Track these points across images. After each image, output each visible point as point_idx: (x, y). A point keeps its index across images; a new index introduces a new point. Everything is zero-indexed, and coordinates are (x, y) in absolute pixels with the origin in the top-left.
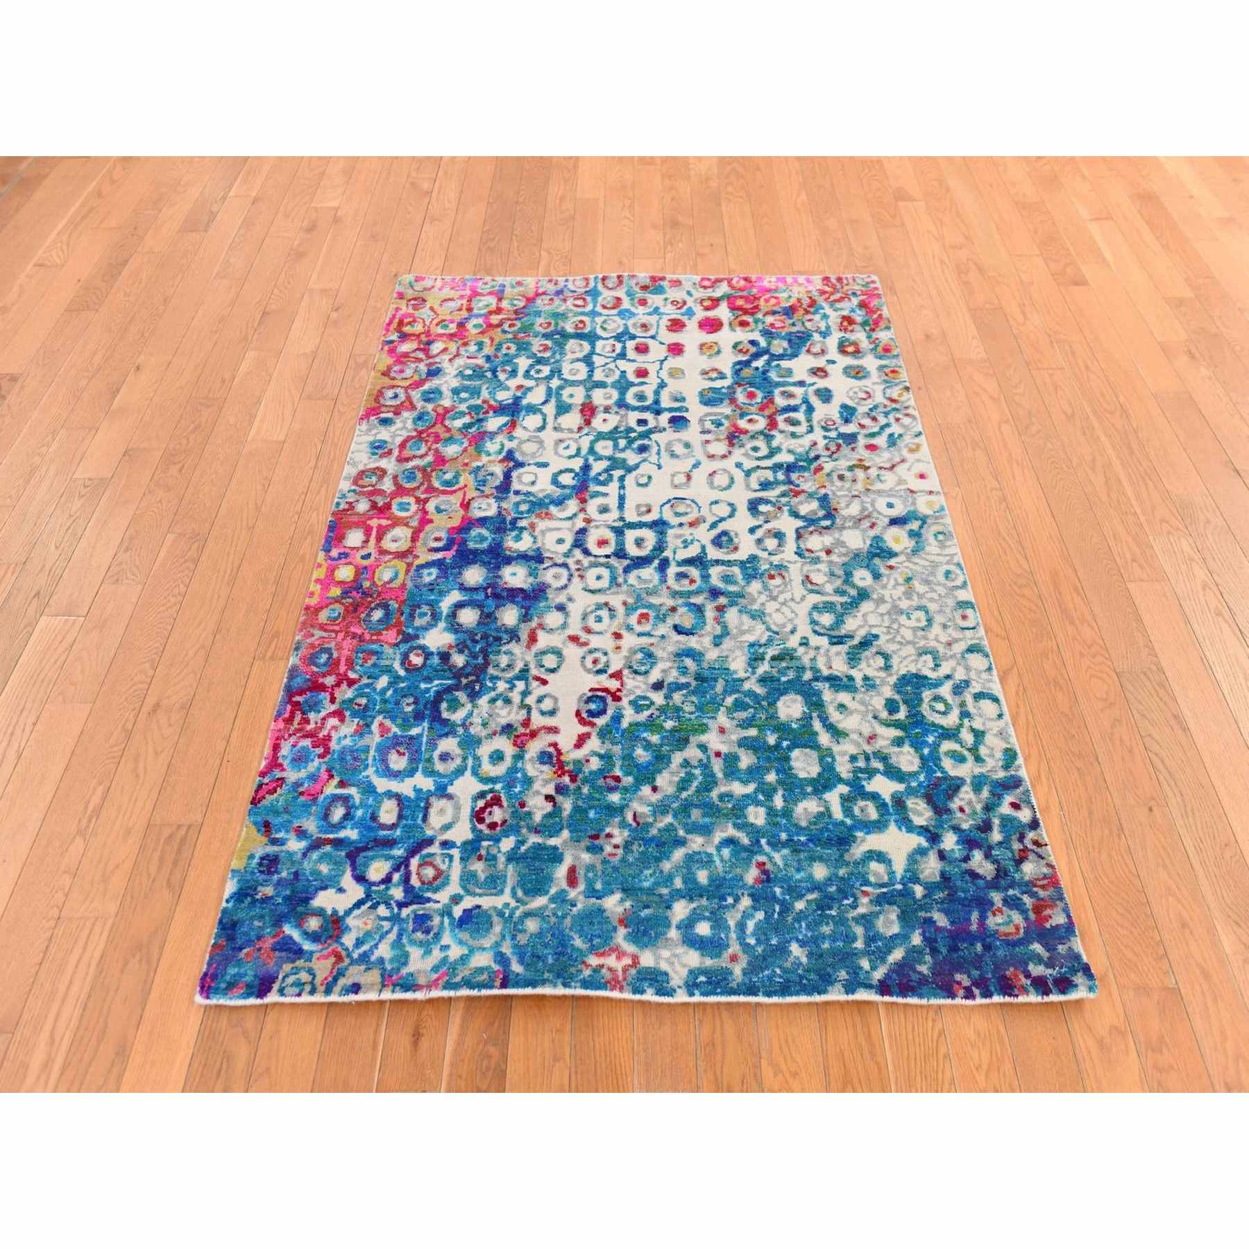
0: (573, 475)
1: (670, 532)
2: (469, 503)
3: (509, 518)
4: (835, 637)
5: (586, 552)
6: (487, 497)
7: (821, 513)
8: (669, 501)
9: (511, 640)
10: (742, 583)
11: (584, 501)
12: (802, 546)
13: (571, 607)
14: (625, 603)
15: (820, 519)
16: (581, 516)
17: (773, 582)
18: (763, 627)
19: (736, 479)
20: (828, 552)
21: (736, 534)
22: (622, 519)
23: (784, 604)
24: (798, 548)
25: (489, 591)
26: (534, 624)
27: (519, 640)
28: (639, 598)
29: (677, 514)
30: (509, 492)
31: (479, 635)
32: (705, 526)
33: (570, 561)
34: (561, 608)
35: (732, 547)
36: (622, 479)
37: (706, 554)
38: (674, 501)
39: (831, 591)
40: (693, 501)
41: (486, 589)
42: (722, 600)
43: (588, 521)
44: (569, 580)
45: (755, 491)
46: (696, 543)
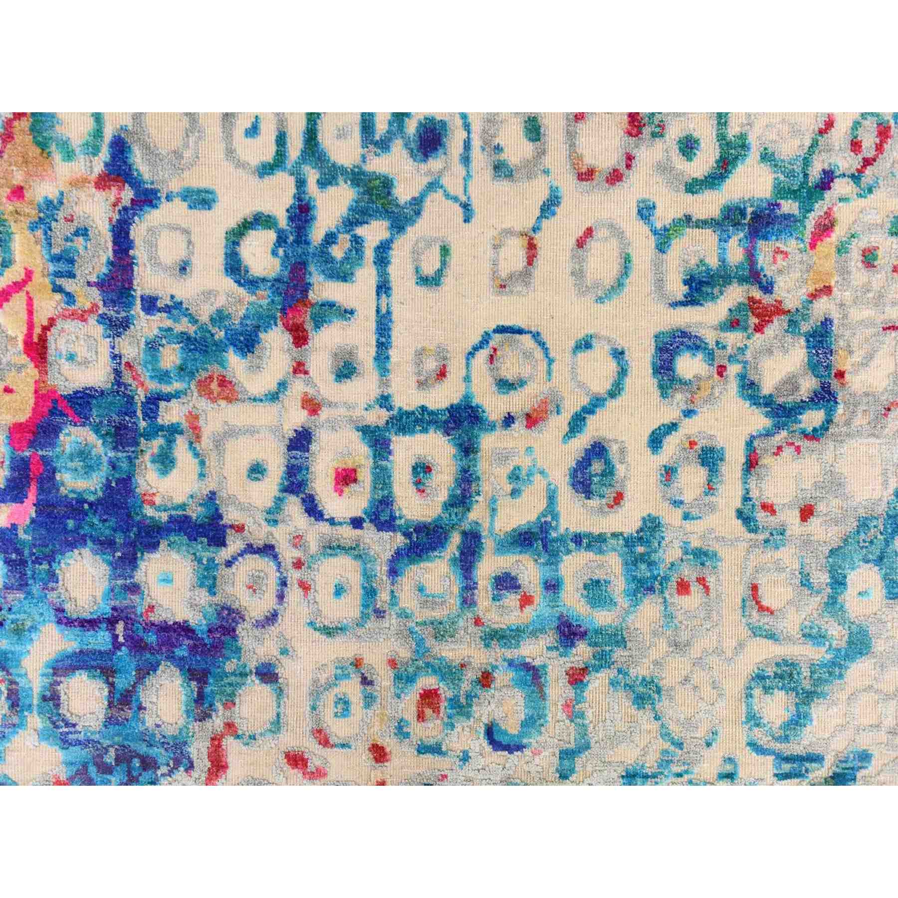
0: (272, 236)
1: (488, 442)
2: (43, 340)
3: (140, 396)
4: (787, 759)
5: (313, 510)
6: (82, 317)
7: (808, 385)
8: (485, 340)
9: (176, 767)
10: (623, 602)
11: (300, 338)
12: (755, 494)
13: (287, 670)
14: (392, 663)
15: (801, 407)
16: (298, 387)
17: (685, 602)
18: (655, 726)
19: (635, 260)
20: (807, 513)
21: (622, 451)
22: (384, 401)
23: (697, 663)
24: (746, 499)
25: (120, 627)
26: (217, 722)
27: (190, 767)
28: (420, 649)
29: (505, 385)
30: (129, 305)
31: (112, 753)
32: (558, 423)
33: (280, 536)
34: (267, 674)
35: (610, 493)
36: (383, 252)
37: (556, 517)
38: (497, 338)
39: (795, 632)
40: (536, 336)
41: (112, 622)
42: (582, 651)
43: (312, 406)
44: (281, 597)
45: (675, 304)
46: (537, 477)
